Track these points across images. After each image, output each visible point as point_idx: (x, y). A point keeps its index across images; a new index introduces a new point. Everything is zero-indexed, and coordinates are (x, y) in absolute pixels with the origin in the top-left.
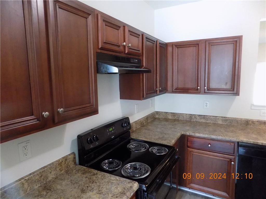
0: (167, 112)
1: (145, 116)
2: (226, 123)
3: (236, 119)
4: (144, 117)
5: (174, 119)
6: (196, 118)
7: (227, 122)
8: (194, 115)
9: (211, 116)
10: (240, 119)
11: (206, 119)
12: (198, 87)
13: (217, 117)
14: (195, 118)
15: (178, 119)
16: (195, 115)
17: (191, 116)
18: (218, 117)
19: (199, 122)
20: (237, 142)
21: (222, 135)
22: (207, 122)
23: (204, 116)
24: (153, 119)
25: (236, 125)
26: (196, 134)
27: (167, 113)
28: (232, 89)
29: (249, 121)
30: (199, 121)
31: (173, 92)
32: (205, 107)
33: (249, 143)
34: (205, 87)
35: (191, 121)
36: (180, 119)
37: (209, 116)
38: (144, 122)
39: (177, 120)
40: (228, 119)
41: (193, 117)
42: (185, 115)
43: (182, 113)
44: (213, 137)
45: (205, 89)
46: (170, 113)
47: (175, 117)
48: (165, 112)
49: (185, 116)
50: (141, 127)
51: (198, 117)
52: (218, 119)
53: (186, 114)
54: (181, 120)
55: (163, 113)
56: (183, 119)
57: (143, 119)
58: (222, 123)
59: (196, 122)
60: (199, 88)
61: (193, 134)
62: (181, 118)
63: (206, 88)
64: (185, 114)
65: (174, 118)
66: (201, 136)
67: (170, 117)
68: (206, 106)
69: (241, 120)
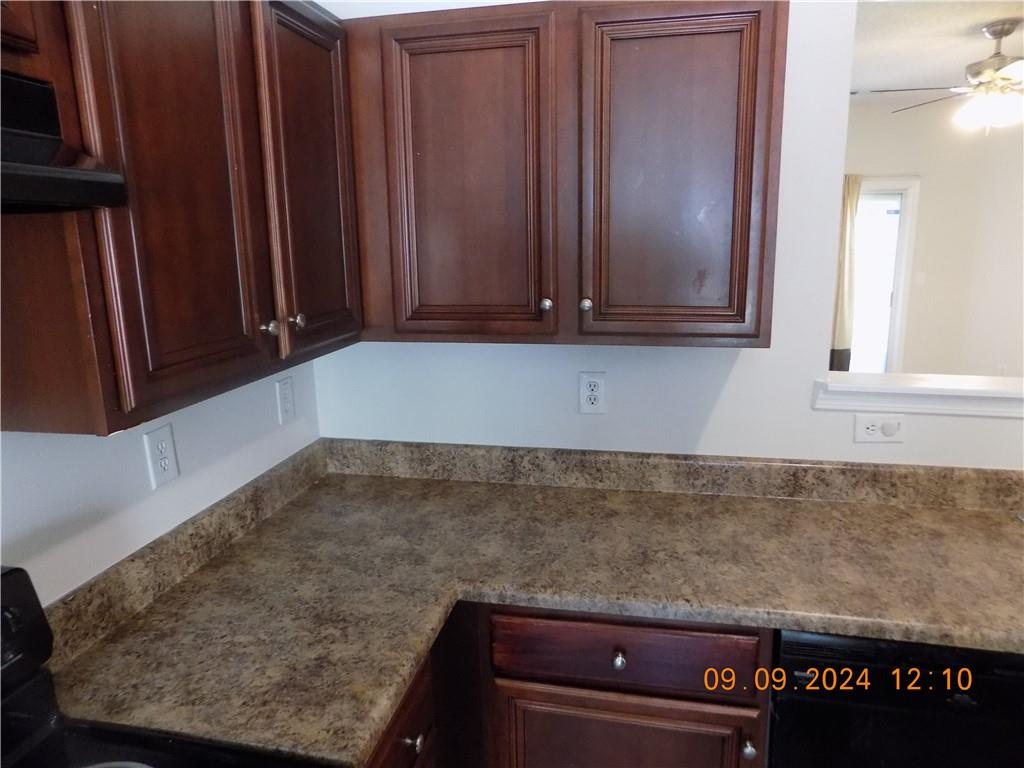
0: (387, 443)
1: (243, 490)
2: (694, 486)
3: (743, 463)
4: (228, 499)
5: (425, 477)
6: (542, 471)
7: (698, 483)
8: (530, 451)
9: (616, 454)
10: (760, 464)
11: (594, 471)
12: (540, 297)
13: (648, 456)
14: (538, 466)
15: (445, 480)
16: (536, 449)
17: (513, 457)
18: (655, 455)
19: (559, 493)
20: (769, 629)
21: (687, 590)
22: (600, 486)
23: (584, 453)
24: (301, 491)
25: (743, 494)
26: (540, 596)
27: (382, 445)
28: (730, 306)
29: (805, 470)
30: (560, 484)
31: (400, 332)
32: (587, 408)
33: (837, 635)
34: (581, 298)
35: (515, 486)
36: (455, 478)
37: (610, 453)
38: (232, 525)
39: (439, 482)
40: (703, 467)
41: (525, 463)
42: (481, 452)
43: (466, 446)
44: (641, 608)
45: (581, 311)
46: (401, 448)
47: (431, 468)
48: (371, 443)
49: (480, 463)
50: (202, 569)
51: (551, 465)
52: (655, 467)
53: (490, 449)
54: (459, 482)
55: (364, 445)
56: (470, 479)
57: (218, 511)
58: (671, 491)
59: (543, 489)
60: (548, 303)
61: (522, 599)
62: (462, 474)
63: (587, 303)
64: (479, 447)
65: (427, 472)
66: (571, 608)
67: (401, 470)
68: (593, 401)
69: (767, 469)
